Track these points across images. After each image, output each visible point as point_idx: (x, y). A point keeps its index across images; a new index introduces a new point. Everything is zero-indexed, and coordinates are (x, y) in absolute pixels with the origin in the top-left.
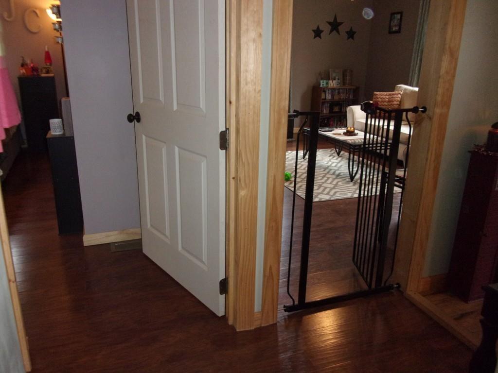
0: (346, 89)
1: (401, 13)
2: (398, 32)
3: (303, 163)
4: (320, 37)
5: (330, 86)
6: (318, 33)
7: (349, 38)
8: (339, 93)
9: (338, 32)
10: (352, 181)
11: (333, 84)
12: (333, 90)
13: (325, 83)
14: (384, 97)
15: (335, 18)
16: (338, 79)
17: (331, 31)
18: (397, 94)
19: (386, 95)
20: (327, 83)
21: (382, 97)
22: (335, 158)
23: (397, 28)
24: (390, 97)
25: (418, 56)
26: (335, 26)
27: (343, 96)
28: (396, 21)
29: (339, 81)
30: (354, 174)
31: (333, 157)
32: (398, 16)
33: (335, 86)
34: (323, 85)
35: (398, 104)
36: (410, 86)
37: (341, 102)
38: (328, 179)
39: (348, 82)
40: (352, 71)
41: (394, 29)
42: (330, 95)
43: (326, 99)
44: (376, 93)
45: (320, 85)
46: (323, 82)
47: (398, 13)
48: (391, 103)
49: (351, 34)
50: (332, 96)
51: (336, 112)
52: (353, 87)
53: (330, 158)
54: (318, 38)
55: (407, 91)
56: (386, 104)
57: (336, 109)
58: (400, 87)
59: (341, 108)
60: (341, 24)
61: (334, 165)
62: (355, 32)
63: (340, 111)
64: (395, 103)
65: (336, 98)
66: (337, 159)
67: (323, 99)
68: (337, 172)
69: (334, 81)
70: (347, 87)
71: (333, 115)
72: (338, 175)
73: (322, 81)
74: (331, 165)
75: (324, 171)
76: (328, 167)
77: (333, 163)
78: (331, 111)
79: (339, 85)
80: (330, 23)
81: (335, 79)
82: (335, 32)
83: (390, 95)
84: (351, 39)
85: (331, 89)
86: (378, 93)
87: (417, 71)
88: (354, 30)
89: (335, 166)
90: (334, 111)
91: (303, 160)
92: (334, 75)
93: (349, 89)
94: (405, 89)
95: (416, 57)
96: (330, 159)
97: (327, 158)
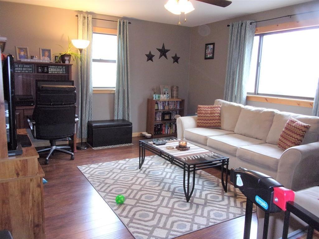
0: (174, 101)
1: (213, 44)
2: (212, 58)
3: (139, 175)
4: (152, 60)
5: (161, 99)
6: (150, 57)
7: (174, 62)
8: (168, 104)
9: (166, 57)
10: (188, 201)
11: (164, 97)
12: (164, 102)
13: (157, 97)
14: (207, 109)
15: (163, 47)
16: (168, 94)
17: (161, 56)
18: (217, 107)
19: (208, 108)
20: (159, 97)
21: (204, 109)
22: (168, 167)
23: (211, 55)
24: (212, 109)
25: (230, 77)
26: (163, 52)
27: (172, 107)
28: (210, 50)
29: (168, 95)
30: (190, 194)
31: (167, 166)
32: (211, 46)
33: (165, 99)
34: (156, 98)
35: (218, 116)
36: (225, 100)
37: (170, 112)
38: (164, 198)
39: (175, 95)
40: (177, 87)
41: (208, 56)
42: (161, 106)
43: (158, 109)
44: (200, 106)
45: (153, 98)
46: (156, 96)
47: (210, 44)
48: (213, 115)
49: (176, 59)
50: (163, 107)
51: (167, 120)
52: (179, 100)
53: (165, 166)
54: (150, 61)
55: (225, 105)
56: (209, 115)
57: (167, 117)
58: (219, 101)
59: (171, 117)
60: (168, 51)
61: (168, 176)
62: (179, 58)
63: (170, 119)
64: (216, 114)
65: (167, 108)
66: (171, 167)
67: (156, 110)
68: (173, 187)
69: (165, 95)
70: (175, 100)
71: (164, 122)
72: (173, 192)
73: (154, 95)
74: (165, 176)
75: (159, 185)
76: (163, 179)
77: (167, 173)
78: (163, 119)
79: (168, 98)
80: (159, 50)
81: (165, 94)
82: (163, 56)
83: (211, 108)
84: (176, 63)
85: (162, 101)
86: (202, 106)
87: (230, 89)
88: (178, 56)
89: (170, 178)
90: (165, 119)
91: (139, 170)
92: (164, 90)
93: (176, 101)
94: (223, 103)
95: (229, 77)
96: (165, 168)
97: (162, 167)
